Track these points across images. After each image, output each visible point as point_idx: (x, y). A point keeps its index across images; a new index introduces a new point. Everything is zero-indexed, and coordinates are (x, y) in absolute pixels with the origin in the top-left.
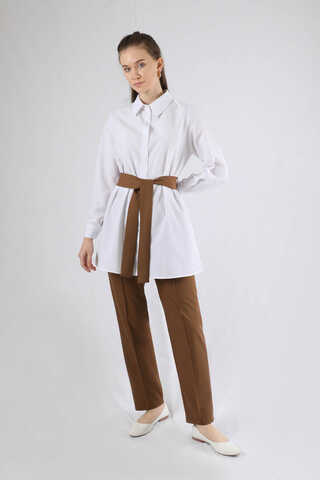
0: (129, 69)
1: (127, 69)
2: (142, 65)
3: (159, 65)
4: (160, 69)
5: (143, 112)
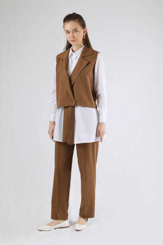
1: (68, 32)
4: (85, 34)
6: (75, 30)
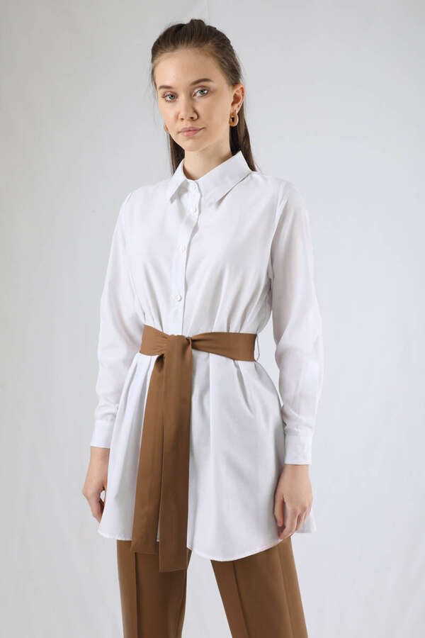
0: (174, 96)
1: (169, 94)
2: (205, 92)
3: (236, 99)
5: (185, 195)
6: (201, 87)
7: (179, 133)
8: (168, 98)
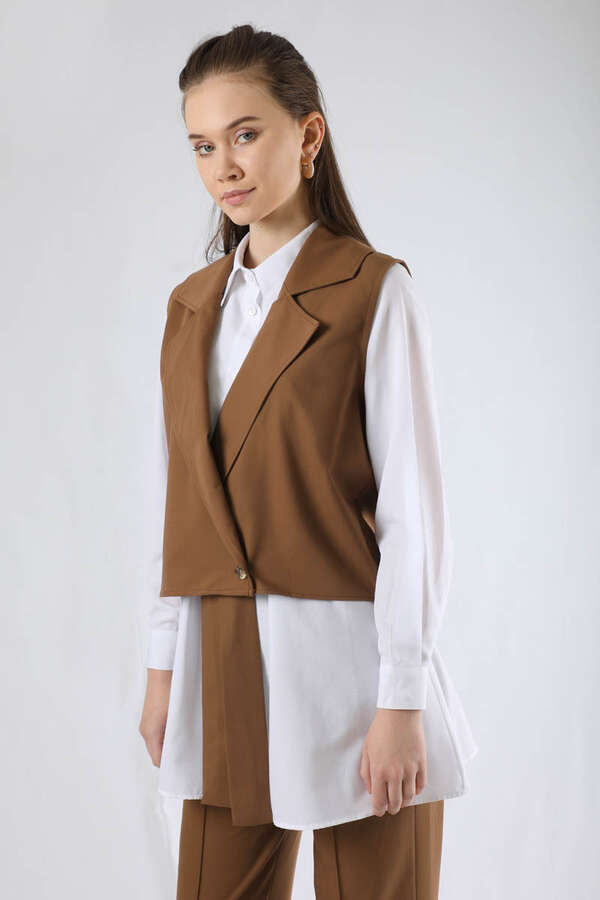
0: (210, 148)
2: (251, 135)
6: (244, 130)
7: (223, 198)
8: (203, 151)
